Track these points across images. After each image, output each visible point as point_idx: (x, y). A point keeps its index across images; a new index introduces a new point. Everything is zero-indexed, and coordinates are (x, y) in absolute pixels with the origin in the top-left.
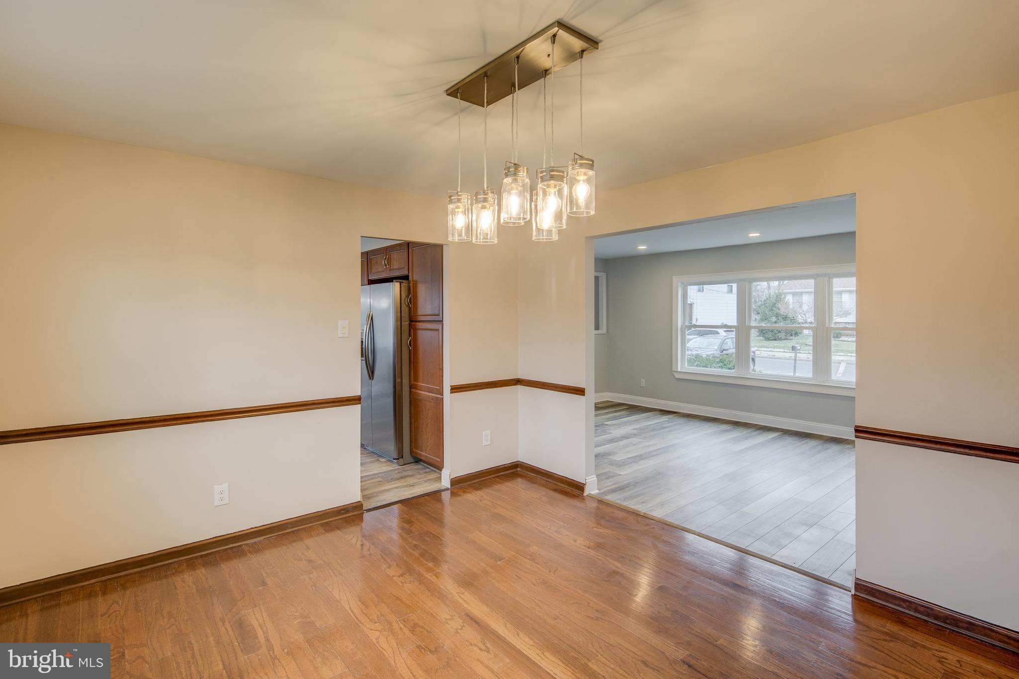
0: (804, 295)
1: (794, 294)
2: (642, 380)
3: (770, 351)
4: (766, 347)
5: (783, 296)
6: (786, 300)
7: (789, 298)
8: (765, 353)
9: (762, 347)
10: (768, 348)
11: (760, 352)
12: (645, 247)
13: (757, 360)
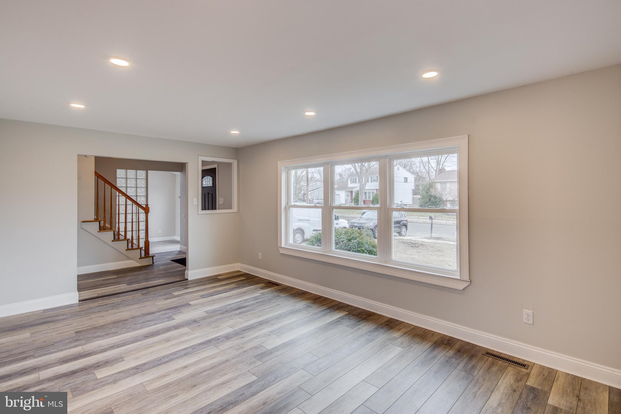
0: (447, 184)
1: (441, 183)
2: (259, 253)
3: (425, 219)
4: (423, 216)
5: (434, 184)
6: (436, 186)
7: (438, 186)
8: (422, 220)
9: (420, 216)
10: (424, 216)
11: (418, 219)
12: (237, 132)
13: (409, 225)
